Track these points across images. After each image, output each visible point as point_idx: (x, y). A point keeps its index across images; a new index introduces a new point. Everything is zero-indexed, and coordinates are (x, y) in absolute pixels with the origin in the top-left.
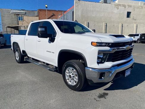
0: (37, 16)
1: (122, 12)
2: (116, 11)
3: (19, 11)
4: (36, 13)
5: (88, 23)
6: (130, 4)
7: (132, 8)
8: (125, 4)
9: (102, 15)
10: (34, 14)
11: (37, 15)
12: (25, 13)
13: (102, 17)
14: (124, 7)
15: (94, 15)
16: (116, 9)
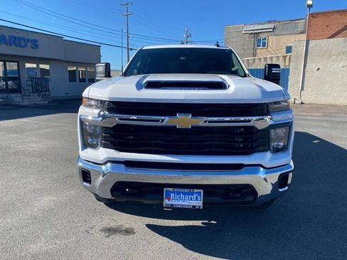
0: (301, 33)
3: (260, 27)
4: (301, 25)
10: (296, 27)
11: (302, 29)
12: (274, 28)
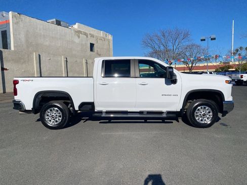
1: (84, 43)
2: (77, 40)
5: (39, 56)
6: (92, 33)
7: (95, 39)
8: (87, 32)
9: (59, 45)
13: (60, 47)
14: (85, 36)
15: (47, 43)
16: (77, 37)
